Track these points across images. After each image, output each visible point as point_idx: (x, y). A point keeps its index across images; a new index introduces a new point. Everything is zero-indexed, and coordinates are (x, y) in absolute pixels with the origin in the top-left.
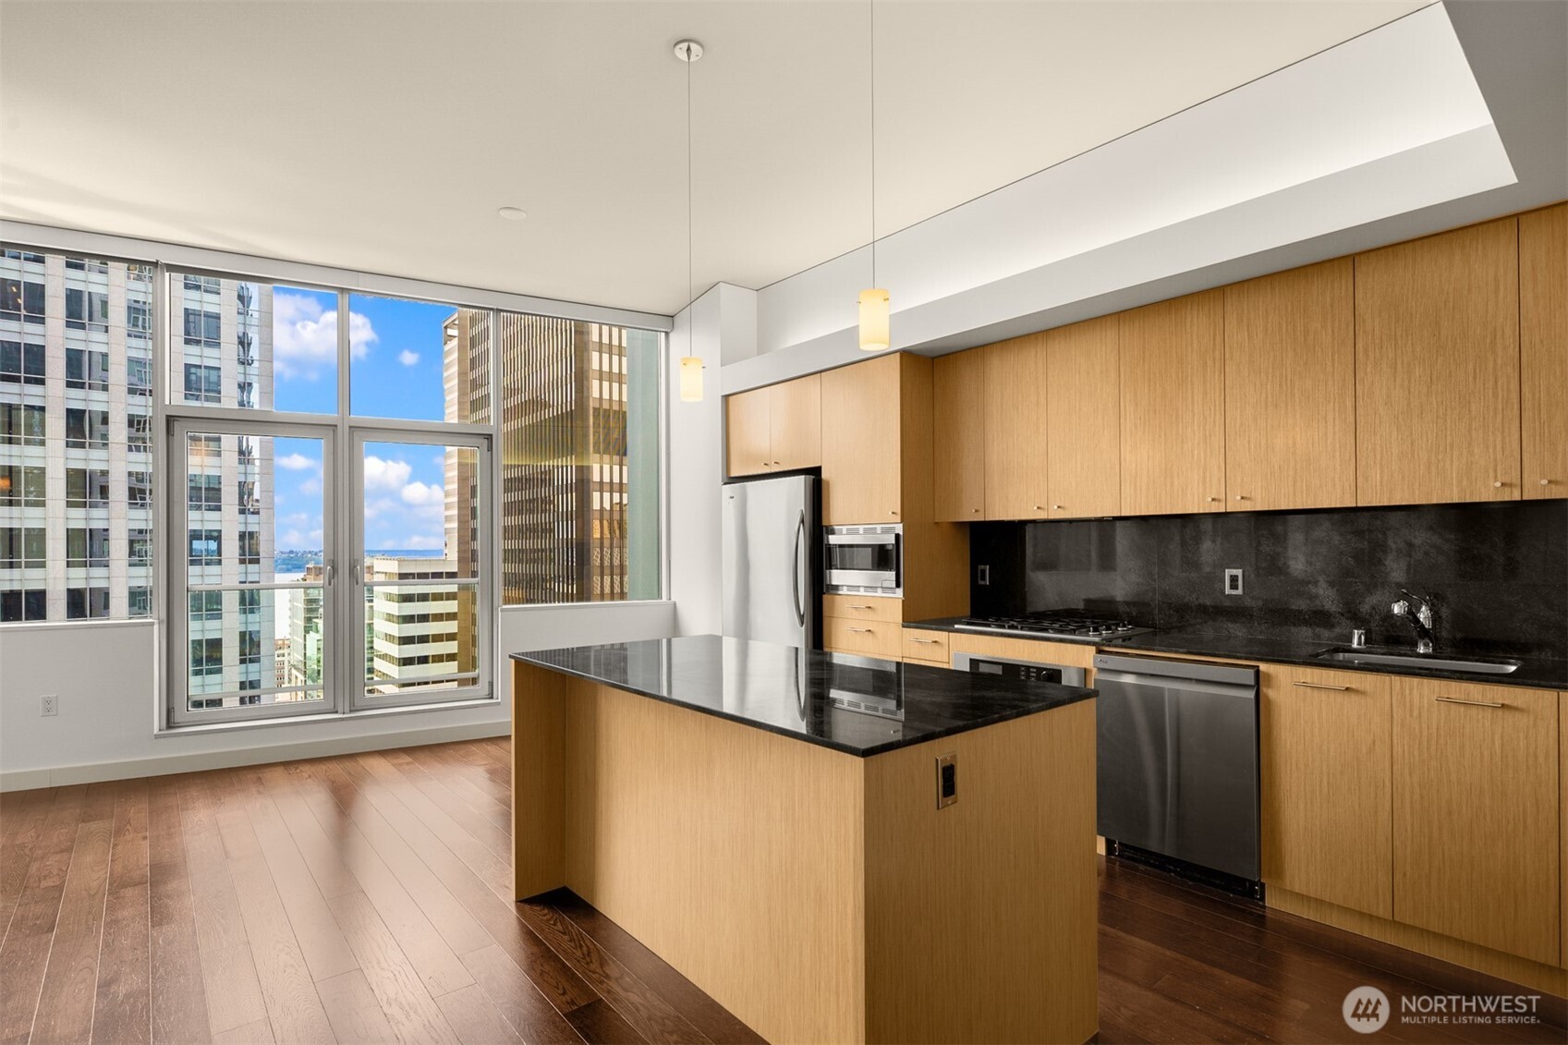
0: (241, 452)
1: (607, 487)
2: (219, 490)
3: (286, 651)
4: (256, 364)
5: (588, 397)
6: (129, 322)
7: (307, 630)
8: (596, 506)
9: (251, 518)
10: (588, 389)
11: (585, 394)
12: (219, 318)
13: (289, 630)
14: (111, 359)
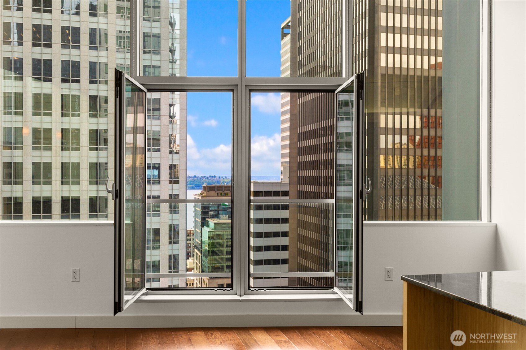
0: (170, 117)
1: (390, 132)
2: (159, 140)
3: (192, 237)
4: (178, 62)
5: (378, 67)
6: (117, 44)
7: (203, 225)
8: (383, 145)
9: (176, 156)
10: (378, 60)
11: (375, 64)
12: (159, 37)
13: (193, 224)
14: (109, 66)
